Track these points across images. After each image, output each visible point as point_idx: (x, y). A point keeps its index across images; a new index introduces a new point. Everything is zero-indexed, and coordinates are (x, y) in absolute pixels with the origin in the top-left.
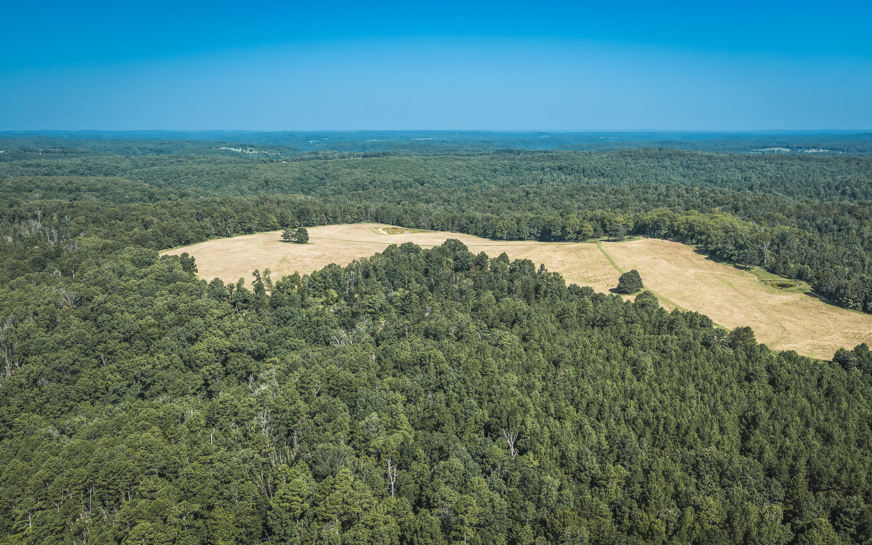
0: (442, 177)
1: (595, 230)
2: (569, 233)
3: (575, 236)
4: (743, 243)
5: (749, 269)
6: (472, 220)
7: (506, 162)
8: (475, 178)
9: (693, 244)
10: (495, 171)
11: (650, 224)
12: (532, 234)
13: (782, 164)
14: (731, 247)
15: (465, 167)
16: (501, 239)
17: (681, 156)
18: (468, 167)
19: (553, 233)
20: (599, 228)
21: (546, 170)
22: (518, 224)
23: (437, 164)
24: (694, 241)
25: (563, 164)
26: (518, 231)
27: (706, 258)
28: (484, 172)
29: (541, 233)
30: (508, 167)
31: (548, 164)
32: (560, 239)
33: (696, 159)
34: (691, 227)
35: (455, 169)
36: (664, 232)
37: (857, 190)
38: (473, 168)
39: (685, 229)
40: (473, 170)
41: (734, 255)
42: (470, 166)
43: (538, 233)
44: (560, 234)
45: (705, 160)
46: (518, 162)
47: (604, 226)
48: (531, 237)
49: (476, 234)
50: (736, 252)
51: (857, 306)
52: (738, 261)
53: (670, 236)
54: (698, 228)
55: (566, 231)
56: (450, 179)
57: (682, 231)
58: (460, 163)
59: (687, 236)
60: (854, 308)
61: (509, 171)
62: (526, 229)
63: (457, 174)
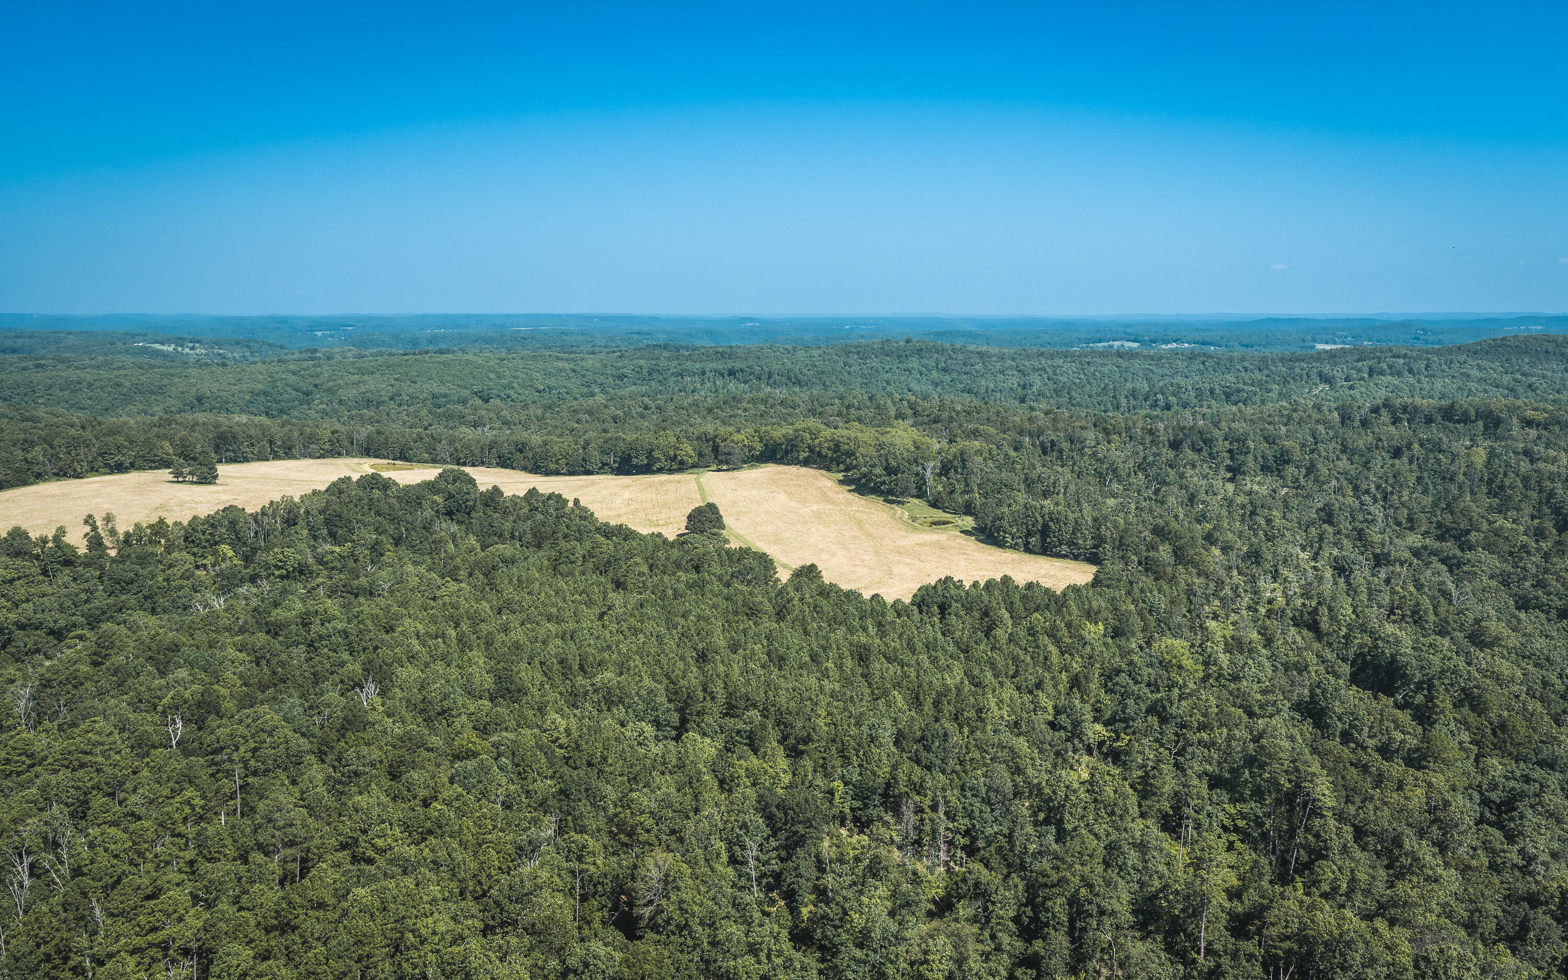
0: (525, 388)
1: (701, 455)
2: (659, 460)
3: (667, 465)
4: (895, 464)
5: (899, 502)
6: (521, 448)
7: (642, 362)
8: (585, 390)
9: (839, 472)
10: (622, 377)
11: (781, 444)
12: (606, 464)
13: (1089, 363)
14: (878, 471)
15: (569, 371)
16: (557, 473)
17: (937, 352)
18: (574, 371)
19: (635, 461)
20: (708, 451)
21: (708, 374)
22: (584, 448)
23: (521, 366)
24: (842, 467)
25: (738, 365)
26: (584, 460)
27: (849, 491)
28: (602, 379)
29: (620, 463)
30: (645, 371)
31: (714, 365)
32: (647, 470)
33: (961, 357)
34: (837, 447)
35: (551, 375)
36: (803, 455)
37: (1172, 399)
38: (583, 372)
39: (829, 449)
40: (584, 376)
41: (884, 483)
42: (578, 369)
43: (615, 462)
44: (645, 462)
45: (975, 359)
46: (663, 363)
47: (716, 450)
48: (603, 468)
49: (525, 469)
50: (886, 478)
51: (1017, 544)
52: (890, 492)
53: (815, 462)
54: (846, 447)
55: (654, 458)
56: (539, 392)
57: (824, 451)
58: (560, 364)
59: (832, 459)
60: (1014, 547)
61: (648, 377)
62: (595, 457)
63: (553, 382)
